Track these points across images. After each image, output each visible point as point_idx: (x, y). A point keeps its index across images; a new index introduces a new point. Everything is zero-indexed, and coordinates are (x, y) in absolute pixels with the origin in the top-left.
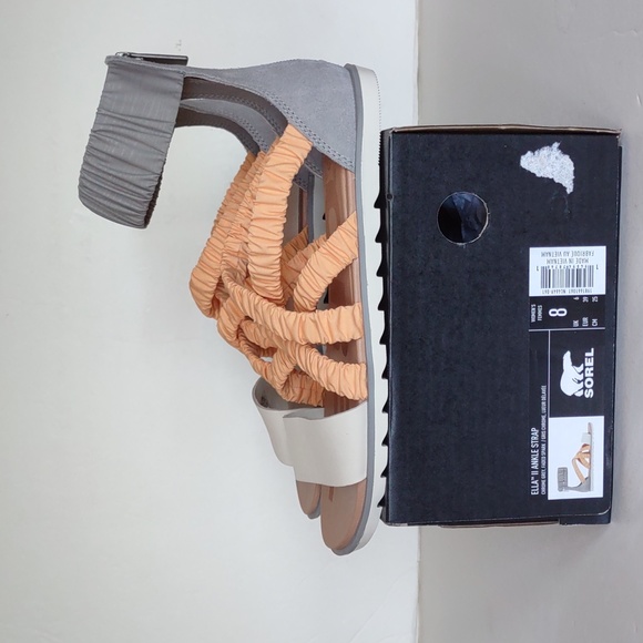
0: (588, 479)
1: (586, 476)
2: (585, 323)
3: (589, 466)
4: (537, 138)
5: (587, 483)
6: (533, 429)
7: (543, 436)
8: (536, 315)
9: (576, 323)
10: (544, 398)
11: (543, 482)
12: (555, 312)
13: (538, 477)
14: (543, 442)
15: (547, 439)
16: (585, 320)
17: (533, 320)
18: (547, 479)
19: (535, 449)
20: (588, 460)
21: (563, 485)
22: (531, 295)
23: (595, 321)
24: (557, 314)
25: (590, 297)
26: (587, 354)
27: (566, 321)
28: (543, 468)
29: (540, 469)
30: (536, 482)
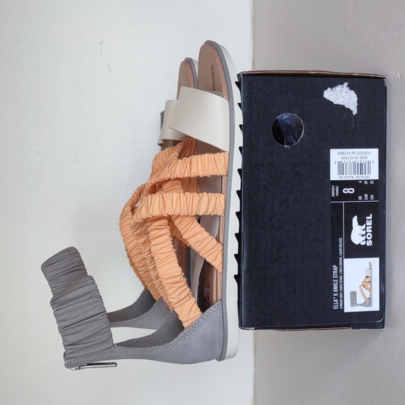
0: (370, 298)
1: (368, 296)
2: (366, 198)
3: (370, 290)
4: (334, 79)
5: (369, 302)
6: (334, 266)
7: (341, 270)
8: (335, 192)
9: (360, 198)
10: (340, 246)
11: (341, 301)
12: (347, 191)
13: (338, 298)
14: (341, 274)
15: (343, 273)
16: (366, 195)
17: (333, 196)
18: (343, 298)
19: (336, 279)
20: (369, 286)
21: (354, 302)
22: (331, 179)
23: (372, 196)
24: (348, 192)
25: (369, 181)
26: (367, 218)
27: (354, 196)
28: (341, 291)
29: (339, 292)
30: (336, 301)
